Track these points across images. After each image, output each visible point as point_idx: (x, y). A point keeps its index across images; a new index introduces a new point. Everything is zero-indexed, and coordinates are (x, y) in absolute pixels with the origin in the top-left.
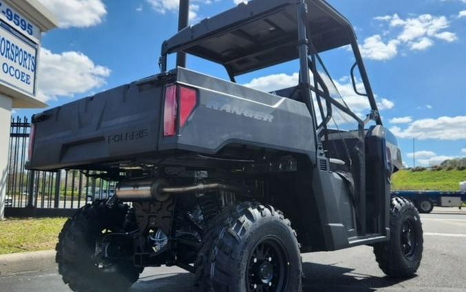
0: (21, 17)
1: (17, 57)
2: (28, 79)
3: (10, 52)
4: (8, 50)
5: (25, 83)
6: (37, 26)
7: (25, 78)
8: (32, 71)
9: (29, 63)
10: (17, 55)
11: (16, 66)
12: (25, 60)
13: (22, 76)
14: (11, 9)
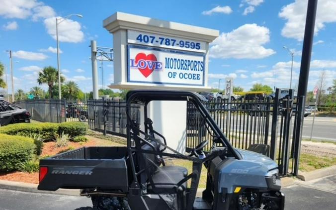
0: (191, 41)
1: (189, 67)
2: (198, 77)
3: (184, 65)
4: (182, 65)
5: (196, 80)
6: (203, 41)
7: (196, 77)
8: (201, 70)
9: (199, 67)
10: (189, 65)
11: (189, 72)
12: (195, 66)
13: (193, 77)
14: (183, 40)
